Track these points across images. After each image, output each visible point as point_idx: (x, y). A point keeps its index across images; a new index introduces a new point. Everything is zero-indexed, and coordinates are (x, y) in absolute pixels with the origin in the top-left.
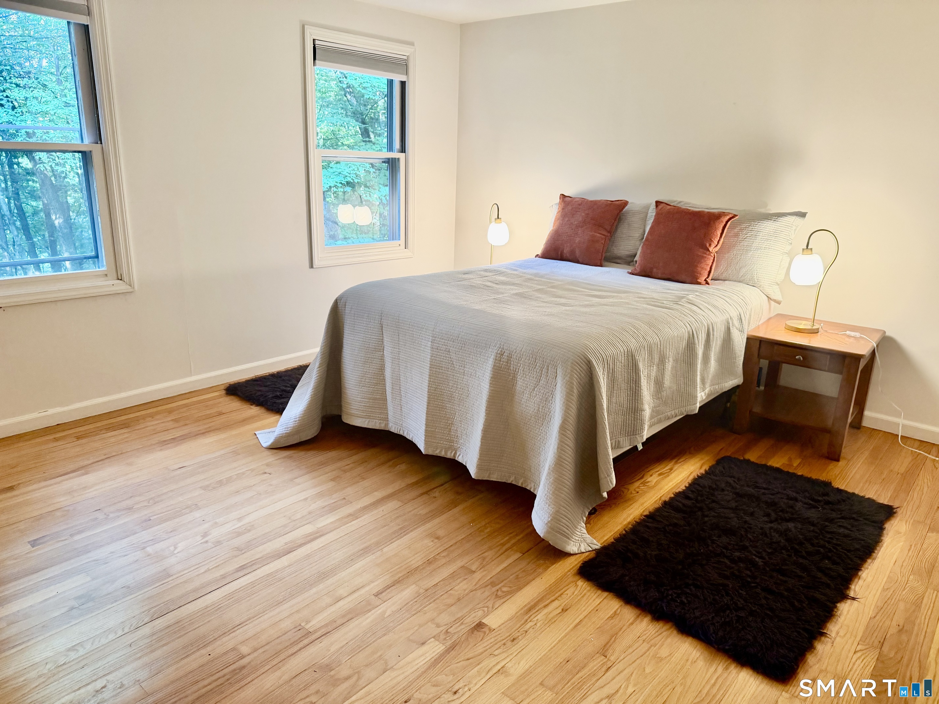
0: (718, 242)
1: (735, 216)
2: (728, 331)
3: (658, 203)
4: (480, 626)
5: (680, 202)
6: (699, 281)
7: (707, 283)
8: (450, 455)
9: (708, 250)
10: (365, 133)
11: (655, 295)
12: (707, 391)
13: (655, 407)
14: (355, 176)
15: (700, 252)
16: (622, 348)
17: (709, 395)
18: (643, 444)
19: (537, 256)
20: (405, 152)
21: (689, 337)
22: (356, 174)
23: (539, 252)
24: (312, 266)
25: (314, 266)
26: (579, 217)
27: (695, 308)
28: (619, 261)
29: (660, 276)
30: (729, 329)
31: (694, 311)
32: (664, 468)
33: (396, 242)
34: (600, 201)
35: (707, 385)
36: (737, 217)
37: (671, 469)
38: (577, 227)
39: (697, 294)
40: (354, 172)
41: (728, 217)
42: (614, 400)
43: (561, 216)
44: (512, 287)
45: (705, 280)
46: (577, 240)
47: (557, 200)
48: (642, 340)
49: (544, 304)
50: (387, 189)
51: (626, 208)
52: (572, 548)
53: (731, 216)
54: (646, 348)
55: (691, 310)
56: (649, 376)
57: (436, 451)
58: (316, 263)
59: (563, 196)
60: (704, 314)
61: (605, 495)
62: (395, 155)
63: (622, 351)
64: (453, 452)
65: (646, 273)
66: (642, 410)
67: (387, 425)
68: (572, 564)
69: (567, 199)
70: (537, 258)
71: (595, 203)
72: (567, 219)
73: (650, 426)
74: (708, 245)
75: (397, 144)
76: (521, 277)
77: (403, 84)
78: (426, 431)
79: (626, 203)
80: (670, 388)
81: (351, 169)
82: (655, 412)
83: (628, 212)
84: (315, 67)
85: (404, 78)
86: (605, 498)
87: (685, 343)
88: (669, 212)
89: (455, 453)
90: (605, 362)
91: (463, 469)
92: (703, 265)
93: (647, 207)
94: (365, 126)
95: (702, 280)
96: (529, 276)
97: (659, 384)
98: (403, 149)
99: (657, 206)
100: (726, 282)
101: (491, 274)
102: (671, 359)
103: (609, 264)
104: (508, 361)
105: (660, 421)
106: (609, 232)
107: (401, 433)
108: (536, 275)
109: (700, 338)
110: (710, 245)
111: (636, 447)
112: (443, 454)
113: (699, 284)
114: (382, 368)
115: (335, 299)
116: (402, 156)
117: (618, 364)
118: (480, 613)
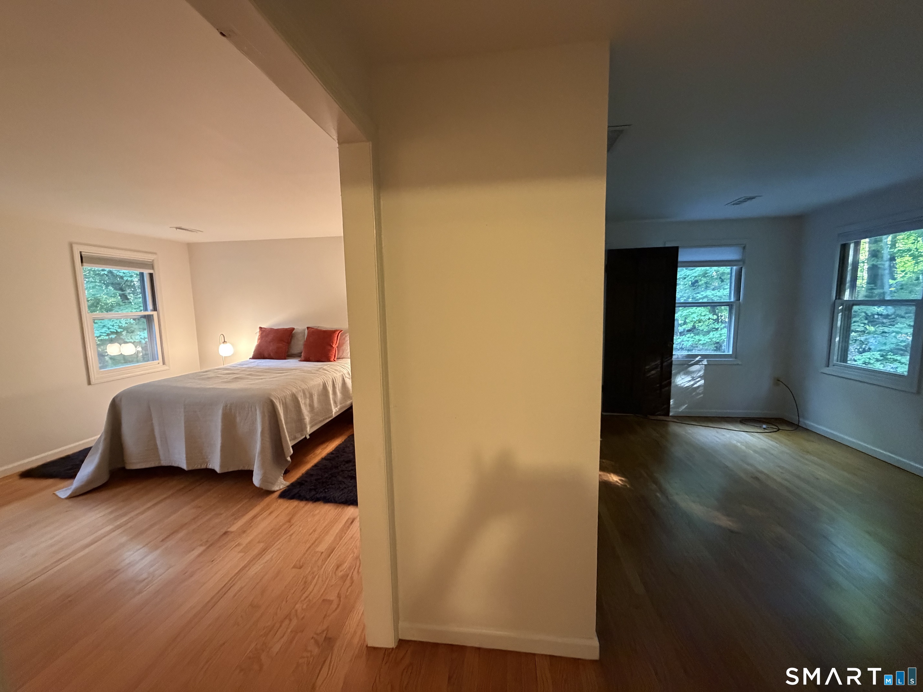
0: (336, 342)
1: (341, 331)
2: (343, 380)
3: (308, 328)
4: (226, 533)
5: (319, 327)
6: (331, 360)
7: (335, 361)
8: (203, 467)
9: (332, 346)
10: (124, 297)
11: (309, 369)
12: (339, 407)
13: (311, 417)
14: (118, 327)
15: (329, 348)
16: (288, 393)
17: (340, 409)
18: (310, 435)
19: (250, 358)
20: (157, 311)
21: (323, 384)
22: (119, 325)
23: (251, 357)
24: (89, 383)
25: (92, 383)
26: (270, 337)
27: (326, 372)
28: (294, 356)
29: (313, 360)
30: (343, 379)
31: (326, 373)
32: (324, 446)
33: (156, 362)
34: (280, 329)
35: (338, 404)
36: (343, 331)
37: (327, 445)
38: (270, 342)
39: (329, 366)
40: (117, 324)
41: (338, 332)
42: (289, 416)
43: (261, 337)
44: (233, 375)
45: (334, 359)
46: (271, 348)
47: (258, 330)
48: (299, 388)
49: (251, 380)
50: (146, 332)
51: (294, 332)
52: (276, 488)
53: (340, 331)
54: (302, 391)
55: (324, 373)
56: (305, 404)
57: (195, 466)
58: (93, 381)
59: (261, 328)
60: (329, 373)
61: (289, 459)
62: (149, 313)
63: (289, 394)
64: (206, 465)
65: (307, 360)
66: (304, 419)
67: (160, 463)
68: (277, 494)
69: (263, 329)
70: (251, 360)
71: (277, 330)
72: (264, 339)
73: (311, 427)
74: (332, 344)
75: (150, 306)
76: (239, 369)
77: (151, 275)
78: (187, 457)
79: (293, 329)
80: (318, 408)
81: (114, 322)
82: (312, 420)
83: (295, 333)
84: (83, 267)
85: (151, 271)
86: (289, 461)
87: (321, 387)
88: (313, 332)
89: (207, 465)
90: (280, 400)
91: (213, 471)
92: (331, 353)
93: (304, 330)
94: (123, 293)
95: (332, 359)
96: (244, 369)
97: (311, 406)
98: (155, 309)
99: (308, 329)
100: (344, 359)
101: (221, 370)
102: (316, 395)
103: (289, 358)
104: (230, 409)
105: (316, 424)
106: (287, 343)
107: (170, 464)
108: (249, 368)
109: (329, 384)
110: (333, 344)
111: (306, 438)
112: (199, 467)
113: (331, 361)
114: (153, 430)
115: (113, 397)
116: (155, 313)
117: (287, 400)
118: (226, 528)
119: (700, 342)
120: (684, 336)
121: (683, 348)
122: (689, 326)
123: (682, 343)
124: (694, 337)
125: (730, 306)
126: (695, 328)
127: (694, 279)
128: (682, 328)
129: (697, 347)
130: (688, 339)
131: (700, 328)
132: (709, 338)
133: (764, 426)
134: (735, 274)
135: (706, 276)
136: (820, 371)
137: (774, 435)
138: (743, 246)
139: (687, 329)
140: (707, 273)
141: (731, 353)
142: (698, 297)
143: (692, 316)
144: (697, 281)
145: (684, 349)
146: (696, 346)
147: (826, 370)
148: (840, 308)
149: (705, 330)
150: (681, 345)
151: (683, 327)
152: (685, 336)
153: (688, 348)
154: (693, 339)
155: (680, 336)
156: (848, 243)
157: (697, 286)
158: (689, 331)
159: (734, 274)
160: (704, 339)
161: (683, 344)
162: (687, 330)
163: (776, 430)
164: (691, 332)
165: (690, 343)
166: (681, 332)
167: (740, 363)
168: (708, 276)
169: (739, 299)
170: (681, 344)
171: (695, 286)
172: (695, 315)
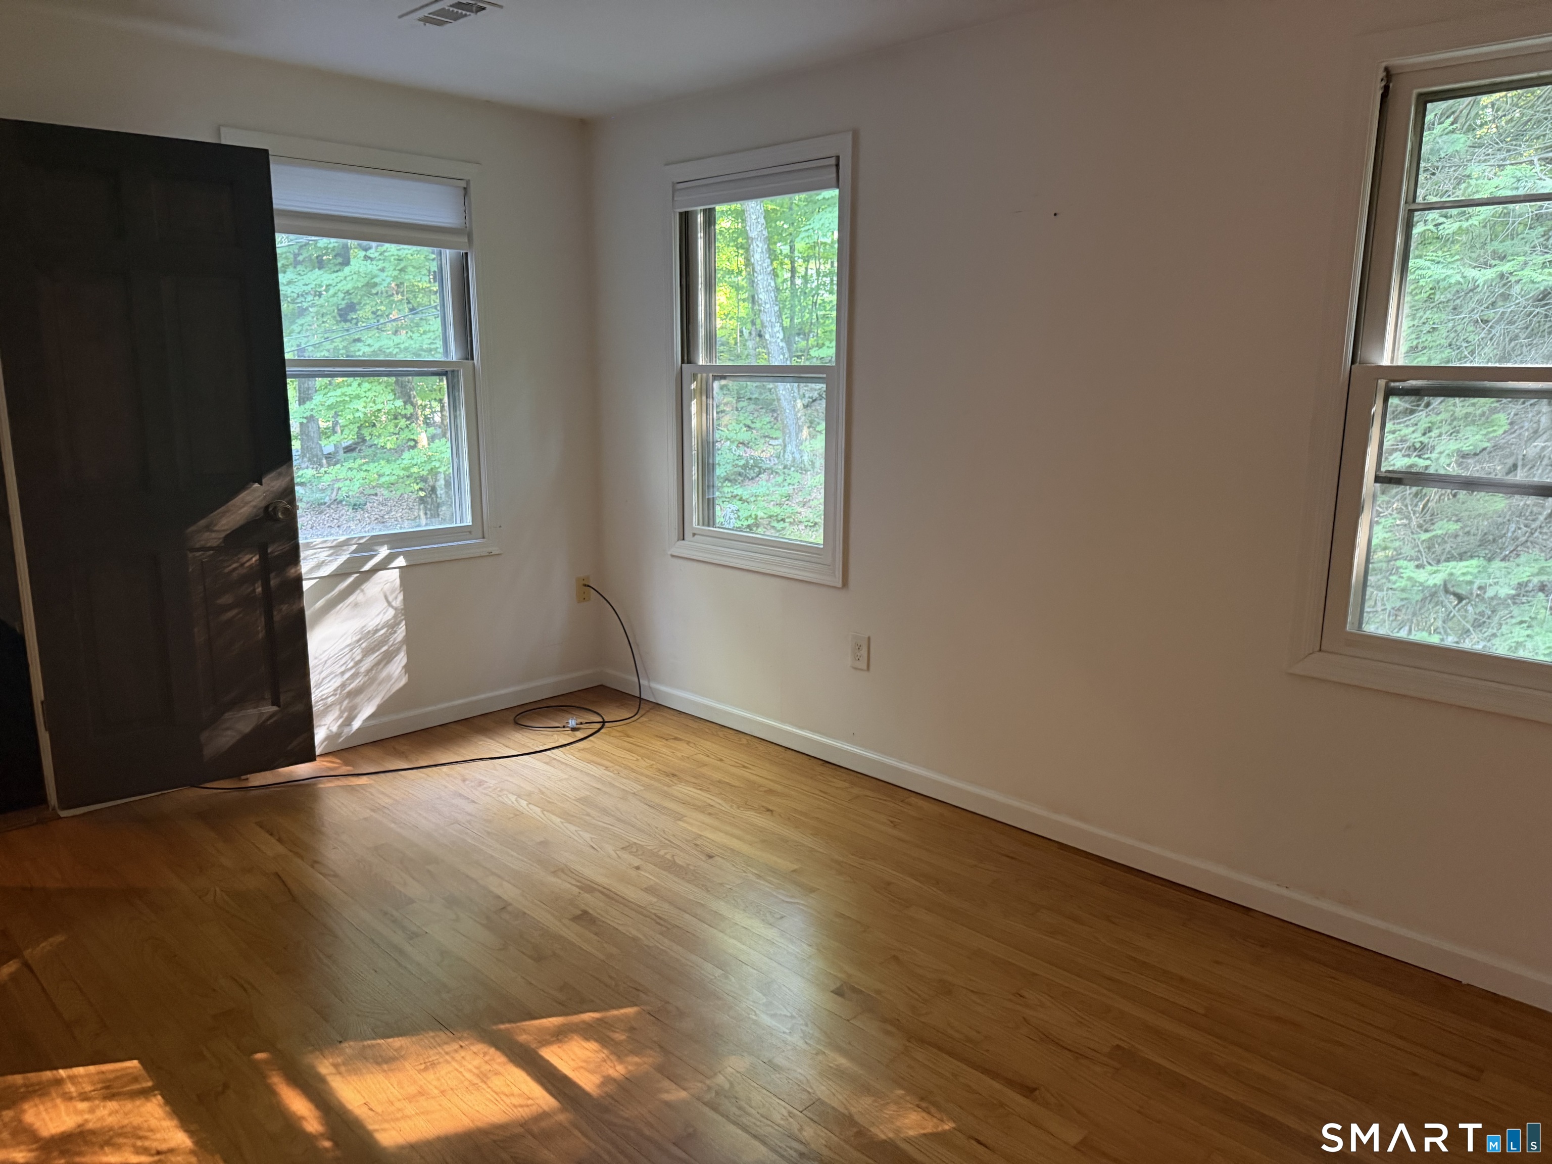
119: (383, 480)
120: (338, 466)
121: (341, 502)
122: (348, 438)
123: (336, 486)
124: (364, 468)
125: (450, 375)
126: (364, 441)
127: (343, 299)
128: (332, 444)
129: (376, 495)
130: (350, 474)
131: (376, 442)
132: (402, 466)
133: (572, 723)
134: (451, 275)
135: (374, 291)
136: (670, 553)
137: (595, 742)
138: (463, 184)
139: (344, 445)
140: (375, 285)
141: (468, 521)
142: (359, 350)
143: (353, 405)
144: (351, 307)
145: (344, 503)
146: (373, 492)
147: (680, 548)
148: (693, 386)
149: (389, 446)
150: (335, 493)
151: (332, 438)
152: (342, 466)
153: (352, 501)
154: (363, 474)
155: (329, 465)
156: (692, 211)
157: (354, 321)
158: (349, 450)
159: (447, 275)
160: (390, 470)
161: (339, 489)
162: (344, 448)
163: (598, 726)
164: (354, 454)
165: (356, 486)
166: (330, 454)
167: (495, 550)
168: (377, 294)
169: (469, 354)
170: (333, 489)
171: (350, 321)
172: (359, 405)
